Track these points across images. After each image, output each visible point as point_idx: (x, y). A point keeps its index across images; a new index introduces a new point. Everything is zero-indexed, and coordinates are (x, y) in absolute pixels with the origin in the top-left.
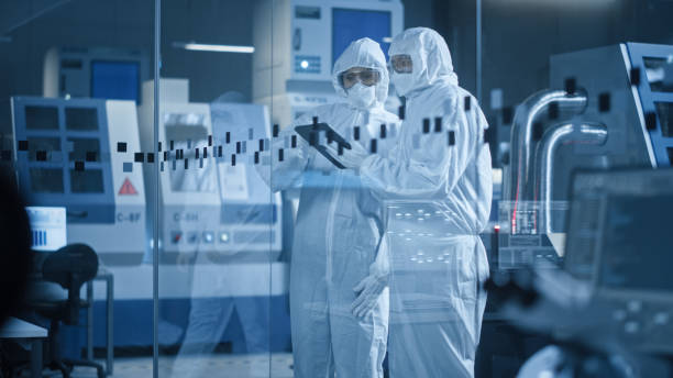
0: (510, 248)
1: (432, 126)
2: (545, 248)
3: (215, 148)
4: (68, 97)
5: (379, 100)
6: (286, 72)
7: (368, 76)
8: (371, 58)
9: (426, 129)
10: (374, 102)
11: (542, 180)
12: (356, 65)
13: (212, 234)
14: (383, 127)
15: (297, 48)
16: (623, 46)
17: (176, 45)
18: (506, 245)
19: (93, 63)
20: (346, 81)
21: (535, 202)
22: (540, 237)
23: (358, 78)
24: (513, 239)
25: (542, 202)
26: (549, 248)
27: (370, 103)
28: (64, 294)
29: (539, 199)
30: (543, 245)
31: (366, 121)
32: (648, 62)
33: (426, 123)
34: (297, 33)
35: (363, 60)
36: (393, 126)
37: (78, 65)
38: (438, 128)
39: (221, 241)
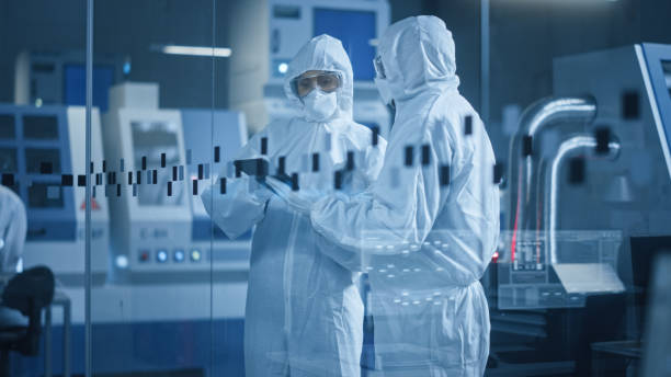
0: (511, 285)
1: (418, 157)
2: (553, 285)
3: (149, 172)
4: (39, 103)
5: (342, 108)
6: (264, 76)
7: (328, 81)
8: (330, 59)
9: (409, 161)
10: (337, 110)
11: (546, 201)
12: (312, 68)
13: (182, 251)
14: (350, 155)
15: (275, 49)
16: (638, 48)
17: (154, 47)
18: (507, 282)
19: (65, 67)
20: (300, 88)
21: (538, 232)
22: (546, 272)
23: (315, 83)
24: (514, 276)
25: (546, 232)
26: (557, 285)
27: (331, 113)
28: (24, 321)
29: (542, 228)
30: (550, 281)
31: (328, 146)
32: (666, 66)
33: (409, 152)
34: (276, 35)
35: (320, 62)
36: (363, 153)
37: (50, 69)
38: (426, 160)
39: (192, 259)
